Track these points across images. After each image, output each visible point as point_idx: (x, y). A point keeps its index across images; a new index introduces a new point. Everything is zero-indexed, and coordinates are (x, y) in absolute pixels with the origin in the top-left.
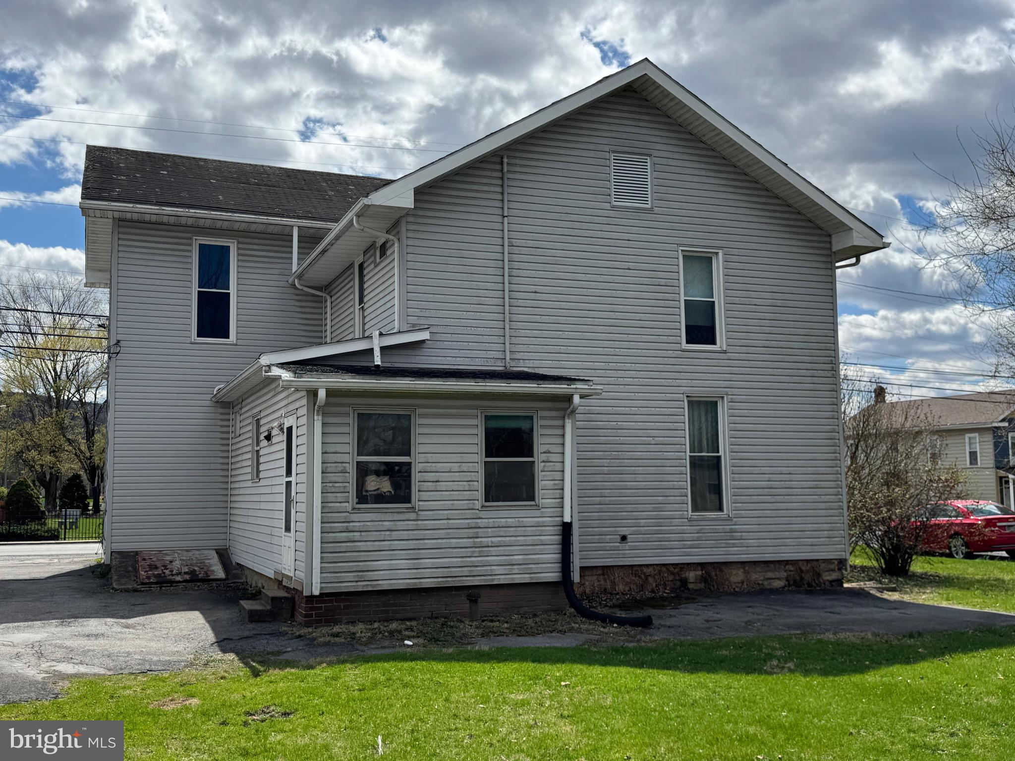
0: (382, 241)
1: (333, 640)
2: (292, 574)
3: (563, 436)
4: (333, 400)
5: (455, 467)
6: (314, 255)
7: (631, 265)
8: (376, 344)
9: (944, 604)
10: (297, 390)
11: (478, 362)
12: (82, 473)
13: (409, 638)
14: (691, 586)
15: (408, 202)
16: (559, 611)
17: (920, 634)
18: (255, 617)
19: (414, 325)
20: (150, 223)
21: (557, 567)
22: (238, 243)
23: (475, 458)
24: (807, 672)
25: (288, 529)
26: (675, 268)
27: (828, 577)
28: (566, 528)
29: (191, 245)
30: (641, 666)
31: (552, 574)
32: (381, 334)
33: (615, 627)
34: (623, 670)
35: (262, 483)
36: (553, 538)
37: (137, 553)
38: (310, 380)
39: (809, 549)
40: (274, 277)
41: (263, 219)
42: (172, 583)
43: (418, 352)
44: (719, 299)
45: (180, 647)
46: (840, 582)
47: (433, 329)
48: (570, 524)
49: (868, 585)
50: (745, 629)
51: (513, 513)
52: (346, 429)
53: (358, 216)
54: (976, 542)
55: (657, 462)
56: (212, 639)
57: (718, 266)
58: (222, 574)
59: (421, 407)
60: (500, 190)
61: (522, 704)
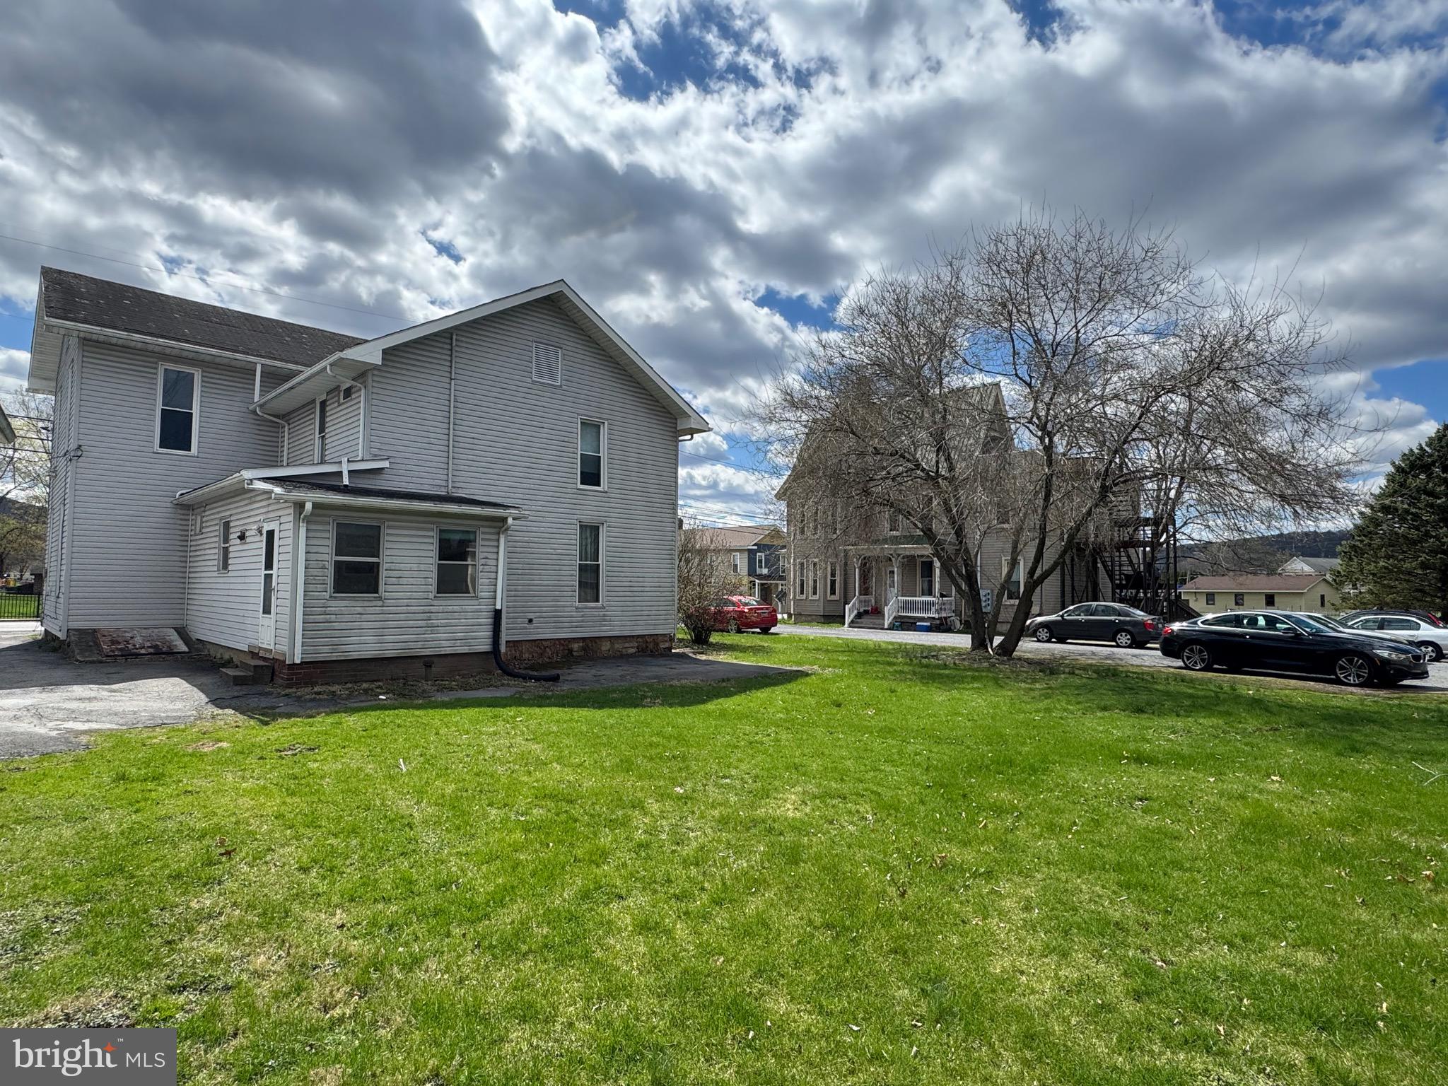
0: (347, 386)
1: (318, 697)
2: (271, 647)
3: (498, 547)
4: (317, 511)
5: (415, 567)
6: (279, 390)
7: (545, 425)
8: (345, 469)
9: (735, 661)
10: (286, 502)
11: (426, 487)
13: (381, 694)
14: (575, 654)
15: (377, 360)
16: (489, 672)
17: (728, 680)
18: (238, 681)
19: (376, 455)
20: (116, 345)
21: (489, 641)
22: (203, 371)
23: (430, 561)
24: (671, 705)
25: (267, 611)
26: (575, 430)
27: (663, 646)
28: (498, 613)
29: (156, 368)
30: (563, 706)
31: (485, 646)
32: (348, 461)
33: (532, 683)
34: (555, 709)
35: (230, 574)
36: (487, 621)
37: (95, 631)
38: (297, 495)
39: (652, 627)
40: (236, 404)
41: (230, 354)
42: (137, 655)
43: (377, 477)
44: (603, 454)
45: (179, 705)
46: (670, 649)
47: (392, 460)
48: (500, 611)
49: (687, 651)
50: (622, 680)
51: (458, 602)
52: (326, 535)
53: (331, 365)
54: (744, 623)
55: (557, 567)
56: (203, 698)
57: (604, 432)
58: (185, 649)
59: (389, 520)
60: (449, 358)
61: (495, 734)
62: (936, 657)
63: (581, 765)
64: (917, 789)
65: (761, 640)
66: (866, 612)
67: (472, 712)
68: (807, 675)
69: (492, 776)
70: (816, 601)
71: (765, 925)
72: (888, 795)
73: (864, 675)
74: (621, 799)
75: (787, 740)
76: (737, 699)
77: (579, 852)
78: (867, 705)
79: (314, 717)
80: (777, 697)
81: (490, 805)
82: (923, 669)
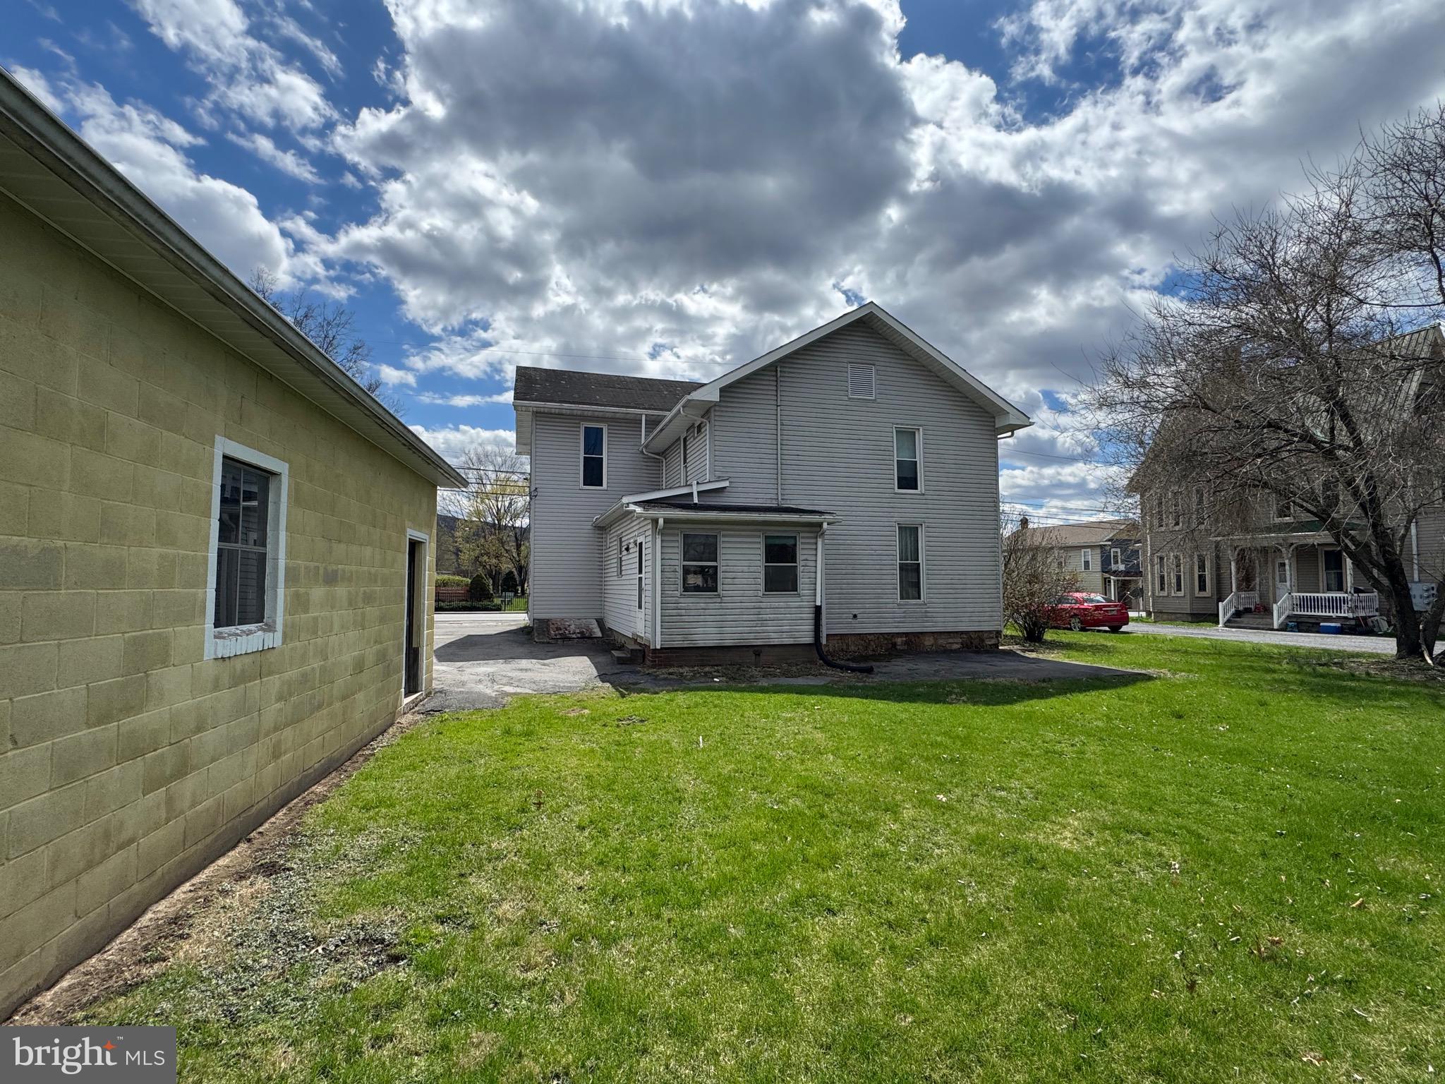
0: (699, 423)
2: (643, 636)
3: (816, 549)
4: (669, 525)
5: (745, 569)
6: (655, 432)
7: (862, 437)
8: (695, 490)
9: (1066, 661)
10: (645, 519)
11: (760, 501)
12: (514, 570)
13: (717, 677)
14: (899, 647)
15: (716, 397)
16: (812, 662)
17: (1050, 680)
18: (621, 661)
19: (718, 477)
20: (555, 414)
21: (811, 634)
22: (608, 426)
23: (758, 563)
24: (975, 703)
25: (640, 607)
26: (890, 439)
27: (989, 642)
28: (818, 609)
29: (579, 428)
30: (866, 697)
31: (808, 639)
32: (698, 483)
33: (849, 673)
35: (624, 578)
36: (809, 616)
37: (548, 620)
38: (653, 512)
39: (977, 624)
40: (630, 447)
41: (624, 410)
42: (570, 638)
43: (720, 495)
44: (919, 459)
45: (577, 678)
46: (996, 646)
47: (731, 480)
48: (820, 607)
49: (1015, 648)
50: (934, 675)
51: (783, 599)
52: (676, 544)
53: (683, 407)
54: (1088, 621)
55: (878, 567)
56: (596, 674)
57: (919, 438)
58: (599, 634)
59: (724, 530)
60: (774, 388)
61: (790, 720)
62: (1340, 665)
63: (853, 758)
64: (1261, 836)
65: (1106, 639)
66: (1248, 611)
67: (780, 698)
68: (1149, 678)
69: (769, 761)
70: (1182, 599)
71: (983, 988)
72: (1214, 839)
73: (1226, 683)
74: (877, 800)
75: (1094, 753)
76: (1055, 702)
77: (811, 852)
78: (1220, 719)
79: (657, 693)
80: (1104, 701)
81: (754, 789)
82: (1316, 680)
